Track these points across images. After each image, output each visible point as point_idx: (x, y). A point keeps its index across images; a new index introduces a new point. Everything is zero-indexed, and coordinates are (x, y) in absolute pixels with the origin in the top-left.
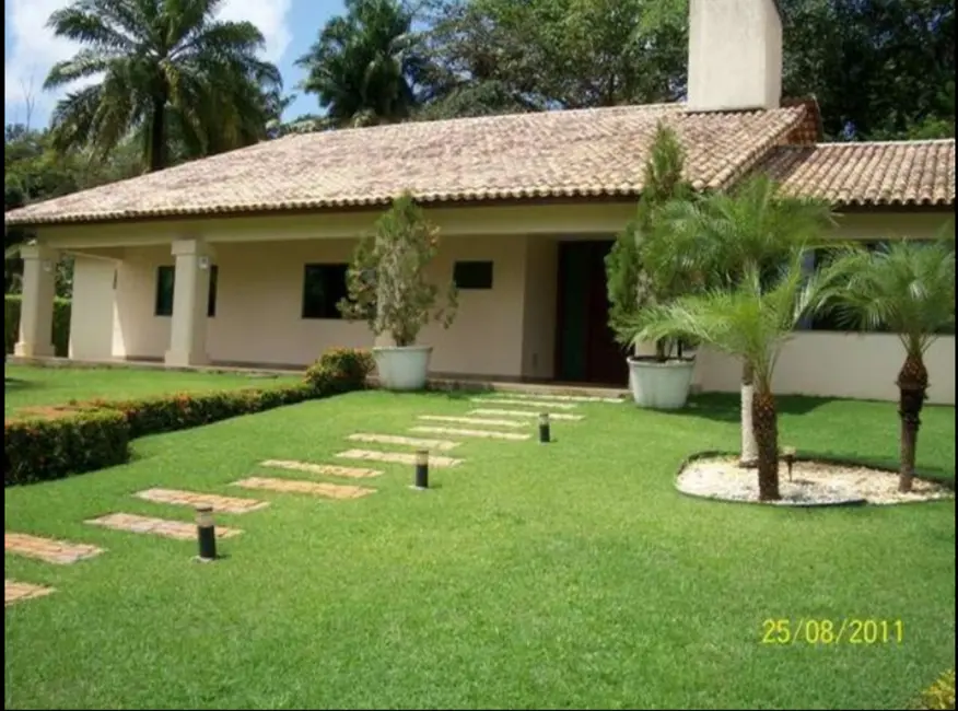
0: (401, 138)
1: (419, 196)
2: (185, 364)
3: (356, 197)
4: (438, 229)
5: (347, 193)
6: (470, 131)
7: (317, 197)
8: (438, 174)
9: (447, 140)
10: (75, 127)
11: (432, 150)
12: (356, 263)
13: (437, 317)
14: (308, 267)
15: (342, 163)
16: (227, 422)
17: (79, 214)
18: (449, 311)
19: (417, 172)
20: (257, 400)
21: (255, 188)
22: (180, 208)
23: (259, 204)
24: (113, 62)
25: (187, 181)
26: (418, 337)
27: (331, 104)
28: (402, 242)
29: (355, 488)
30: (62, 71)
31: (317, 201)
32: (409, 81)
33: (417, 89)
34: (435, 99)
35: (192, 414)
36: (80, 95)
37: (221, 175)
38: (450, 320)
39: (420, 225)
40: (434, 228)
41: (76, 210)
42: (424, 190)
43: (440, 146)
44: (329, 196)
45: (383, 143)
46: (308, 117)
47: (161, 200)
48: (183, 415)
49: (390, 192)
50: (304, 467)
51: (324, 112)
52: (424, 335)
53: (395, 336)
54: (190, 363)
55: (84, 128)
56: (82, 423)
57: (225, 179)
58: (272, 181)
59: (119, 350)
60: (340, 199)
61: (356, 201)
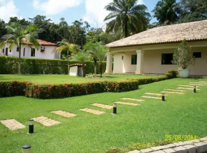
0: (179, 27)
1: (187, 40)
2: (139, 73)
3: (174, 40)
4: (191, 46)
5: (172, 40)
6: (194, 25)
7: (166, 40)
8: (190, 35)
9: (189, 27)
10: (110, 28)
11: (187, 29)
12: (175, 53)
13: (191, 63)
14: (162, 54)
15: (168, 33)
16: (153, 83)
17: (118, 45)
18: (194, 62)
19: (185, 35)
20: (157, 79)
21: (152, 39)
22: (138, 44)
23: (154, 42)
24: (117, 15)
25: (137, 38)
26: (187, 67)
27: (159, 20)
28: (184, 49)
29: (182, 93)
30: (108, 18)
31: (166, 41)
32: (176, 13)
33: (178, 15)
34: (182, 17)
35: (147, 82)
36: (111, 22)
37: (144, 37)
38: (194, 64)
39: (187, 45)
40: (190, 46)
41: (117, 45)
42: (188, 38)
43: (188, 29)
44: (168, 40)
45: (175, 28)
46: (155, 23)
47: (133, 42)
48: (145, 82)
49: (180, 39)
50: (171, 90)
51: (158, 21)
52: (189, 67)
53: (183, 67)
54: (141, 73)
55: (112, 28)
56: (132, 82)
57: (145, 37)
58: (155, 37)
59: (124, 71)
60: (171, 41)
61: (174, 41)
